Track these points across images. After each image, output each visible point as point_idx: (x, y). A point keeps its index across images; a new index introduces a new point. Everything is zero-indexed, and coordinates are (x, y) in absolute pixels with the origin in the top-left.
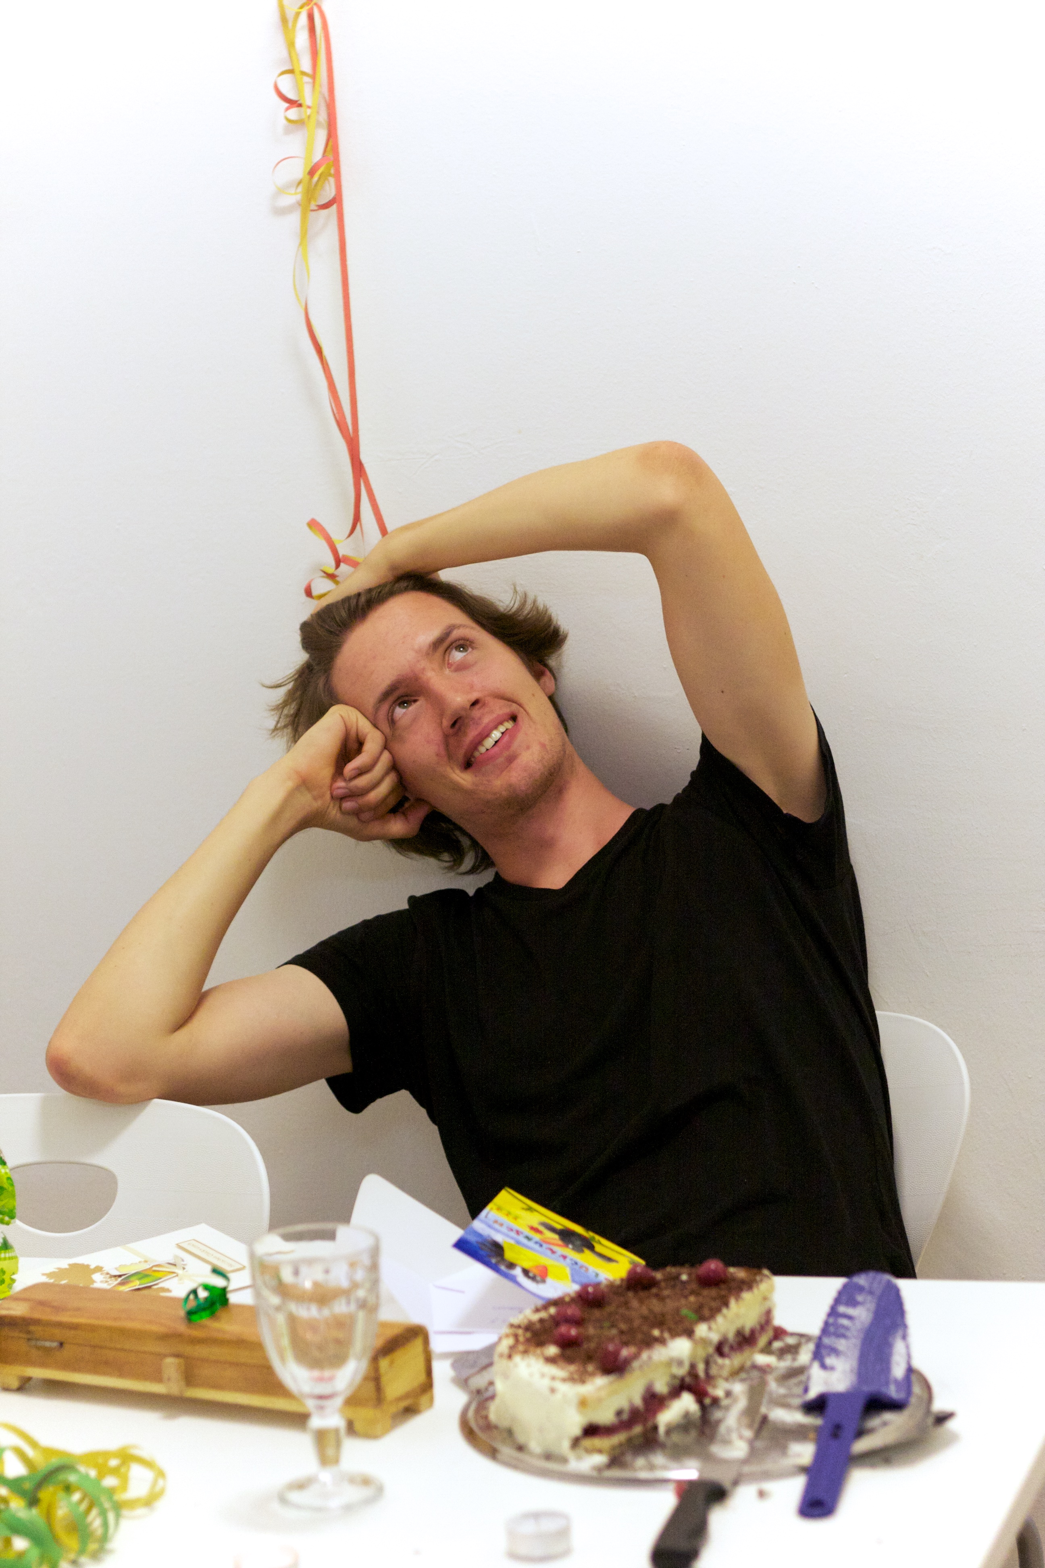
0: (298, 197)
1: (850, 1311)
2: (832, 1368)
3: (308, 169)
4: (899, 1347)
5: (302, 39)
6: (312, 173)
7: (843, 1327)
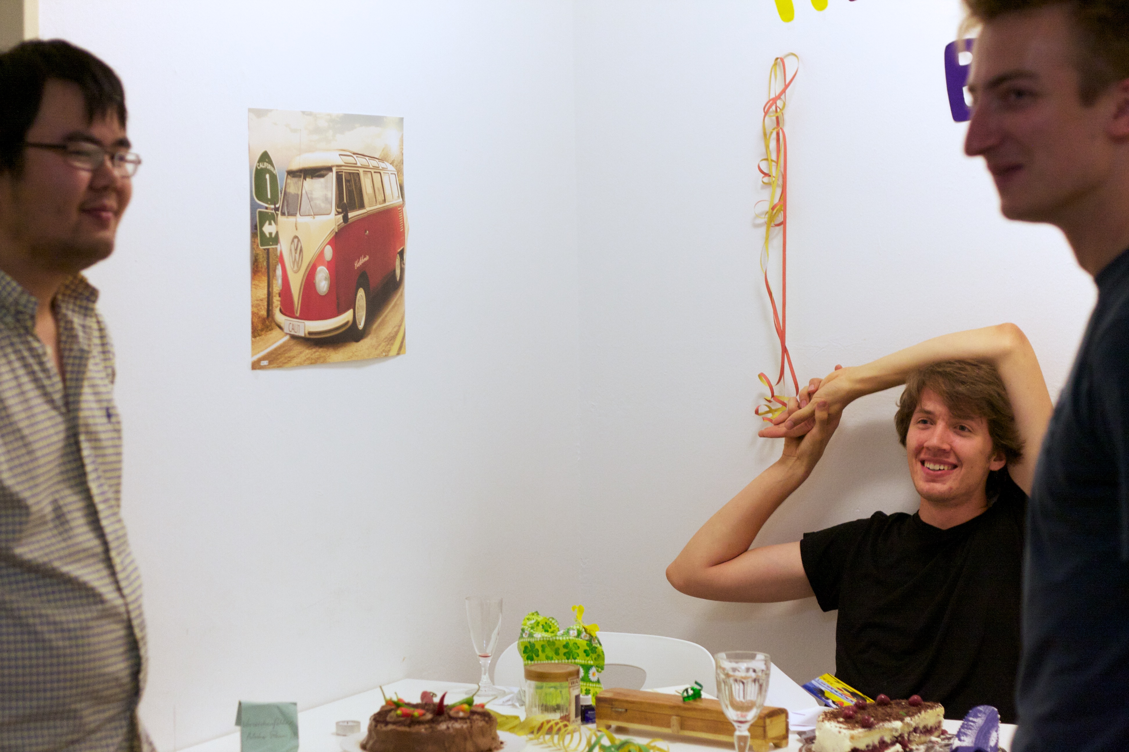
0: (766, 220)
1: (975, 720)
2: (964, 741)
3: (772, 206)
4: (994, 735)
5: (773, 144)
6: (773, 209)
7: (971, 725)
